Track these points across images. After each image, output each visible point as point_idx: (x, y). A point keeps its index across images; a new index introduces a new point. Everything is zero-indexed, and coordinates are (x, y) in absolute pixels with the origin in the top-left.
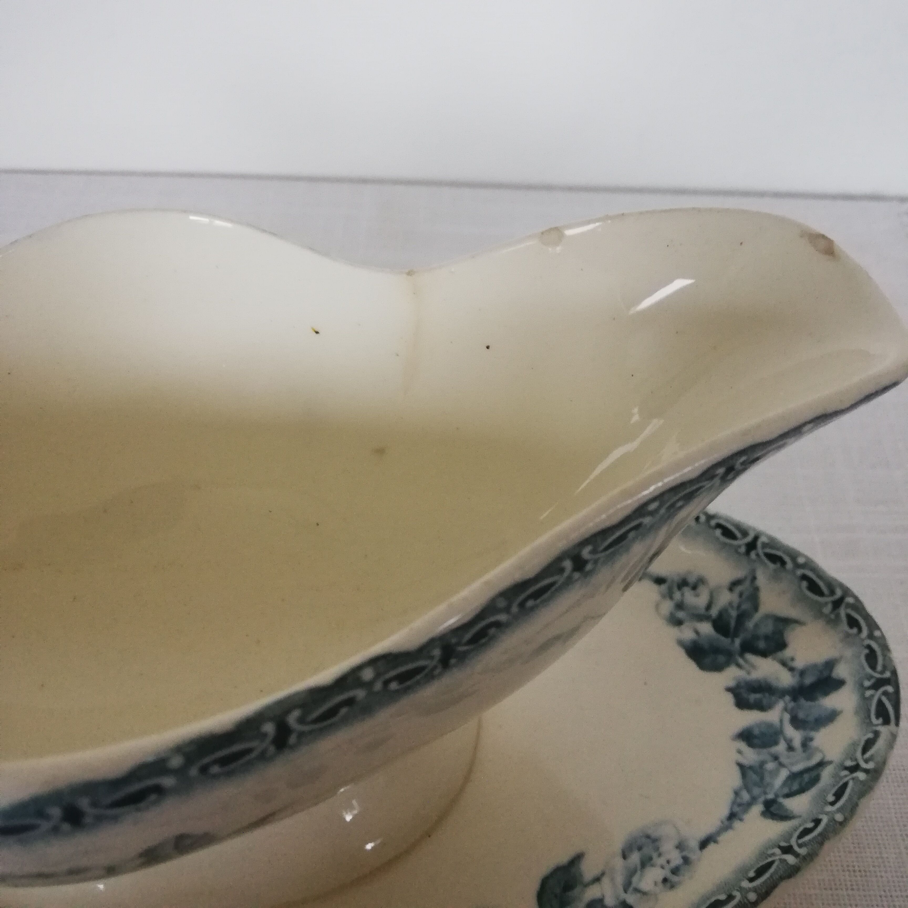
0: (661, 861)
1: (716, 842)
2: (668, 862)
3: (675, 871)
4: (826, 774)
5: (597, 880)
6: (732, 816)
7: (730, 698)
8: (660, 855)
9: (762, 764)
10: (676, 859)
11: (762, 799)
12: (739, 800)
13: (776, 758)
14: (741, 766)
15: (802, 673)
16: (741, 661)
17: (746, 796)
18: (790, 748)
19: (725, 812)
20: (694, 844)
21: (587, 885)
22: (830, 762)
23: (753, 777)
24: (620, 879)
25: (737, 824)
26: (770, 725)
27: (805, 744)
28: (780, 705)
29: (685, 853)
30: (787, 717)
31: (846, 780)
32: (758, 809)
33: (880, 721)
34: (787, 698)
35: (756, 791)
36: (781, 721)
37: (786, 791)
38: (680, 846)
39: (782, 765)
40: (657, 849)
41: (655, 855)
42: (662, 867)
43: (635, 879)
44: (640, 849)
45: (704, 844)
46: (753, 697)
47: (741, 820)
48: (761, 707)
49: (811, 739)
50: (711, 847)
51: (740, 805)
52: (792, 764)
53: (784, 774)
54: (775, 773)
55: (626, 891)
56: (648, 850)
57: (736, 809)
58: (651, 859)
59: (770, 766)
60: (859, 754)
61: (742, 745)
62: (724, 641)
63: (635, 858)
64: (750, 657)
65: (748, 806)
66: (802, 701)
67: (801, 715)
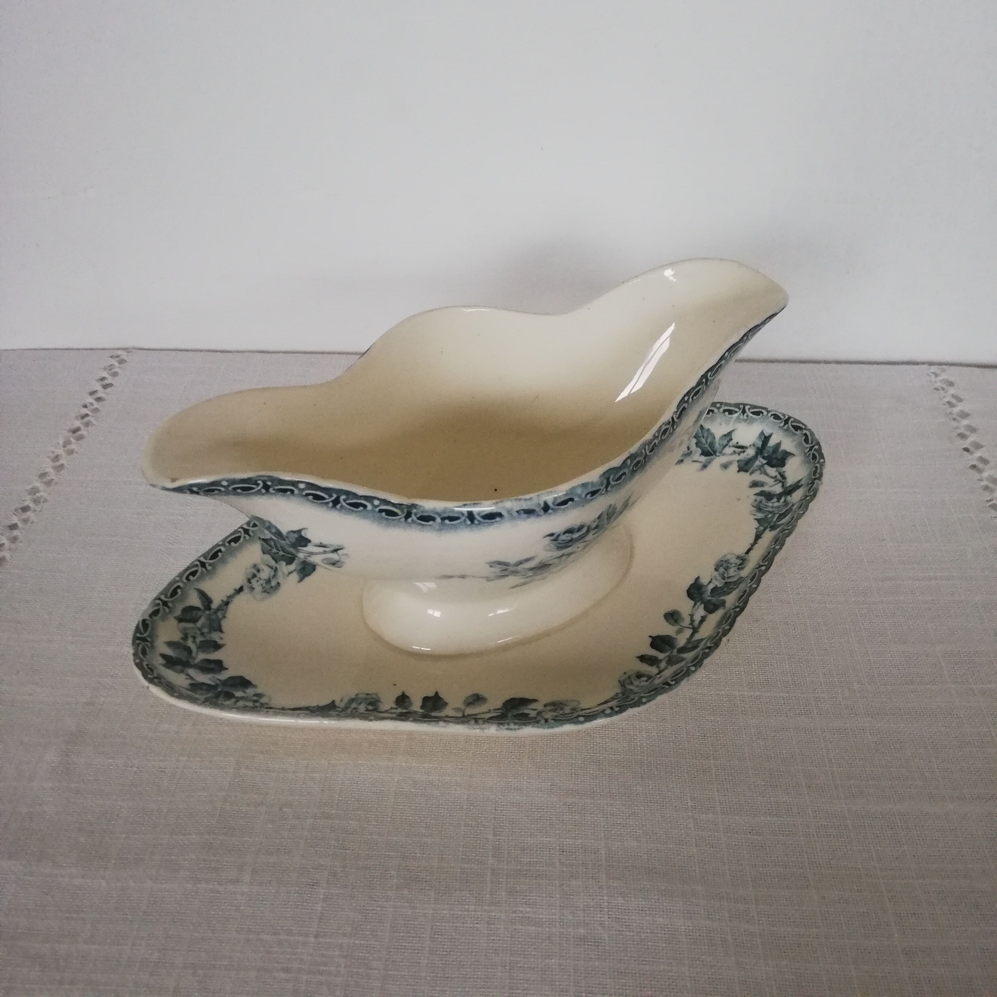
0: (261, 582)
1: (235, 590)
2: (258, 581)
3: (254, 576)
4: (178, 612)
5: (290, 573)
6: (227, 603)
7: (225, 665)
8: (262, 585)
9: (210, 632)
10: (254, 581)
11: (212, 611)
12: (223, 612)
13: (202, 634)
14: (221, 631)
15: (182, 672)
16: (218, 682)
17: (220, 614)
18: (194, 638)
19: (231, 607)
20: (246, 590)
21: (295, 570)
22: (175, 618)
23: (215, 625)
24: (280, 573)
25: (225, 599)
26: (204, 652)
27: (185, 638)
28: (196, 662)
29: (250, 585)
30: (194, 654)
31: (171, 599)
32: (214, 606)
33: (147, 622)
34: (192, 663)
35: (213, 617)
36: (197, 654)
37: (200, 613)
38: (253, 589)
39: (199, 629)
40: (263, 588)
41: (264, 585)
42: (260, 578)
43: (273, 573)
44: (272, 587)
45: (241, 589)
46: (212, 666)
47: (222, 601)
48: (208, 661)
49: (182, 638)
50: (238, 587)
51: (223, 610)
52: (193, 628)
53: (199, 624)
54: (203, 626)
55: (276, 568)
56: (268, 587)
57: (225, 607)
58: (266, 583)
59: (205, 630)
60: (161, 612)
61: (220, 642)
62: (228, 689)
63: (273, 583)
64: (213, 684)
65: (219, 609)
66: (184, 660)
67: (186, 653)
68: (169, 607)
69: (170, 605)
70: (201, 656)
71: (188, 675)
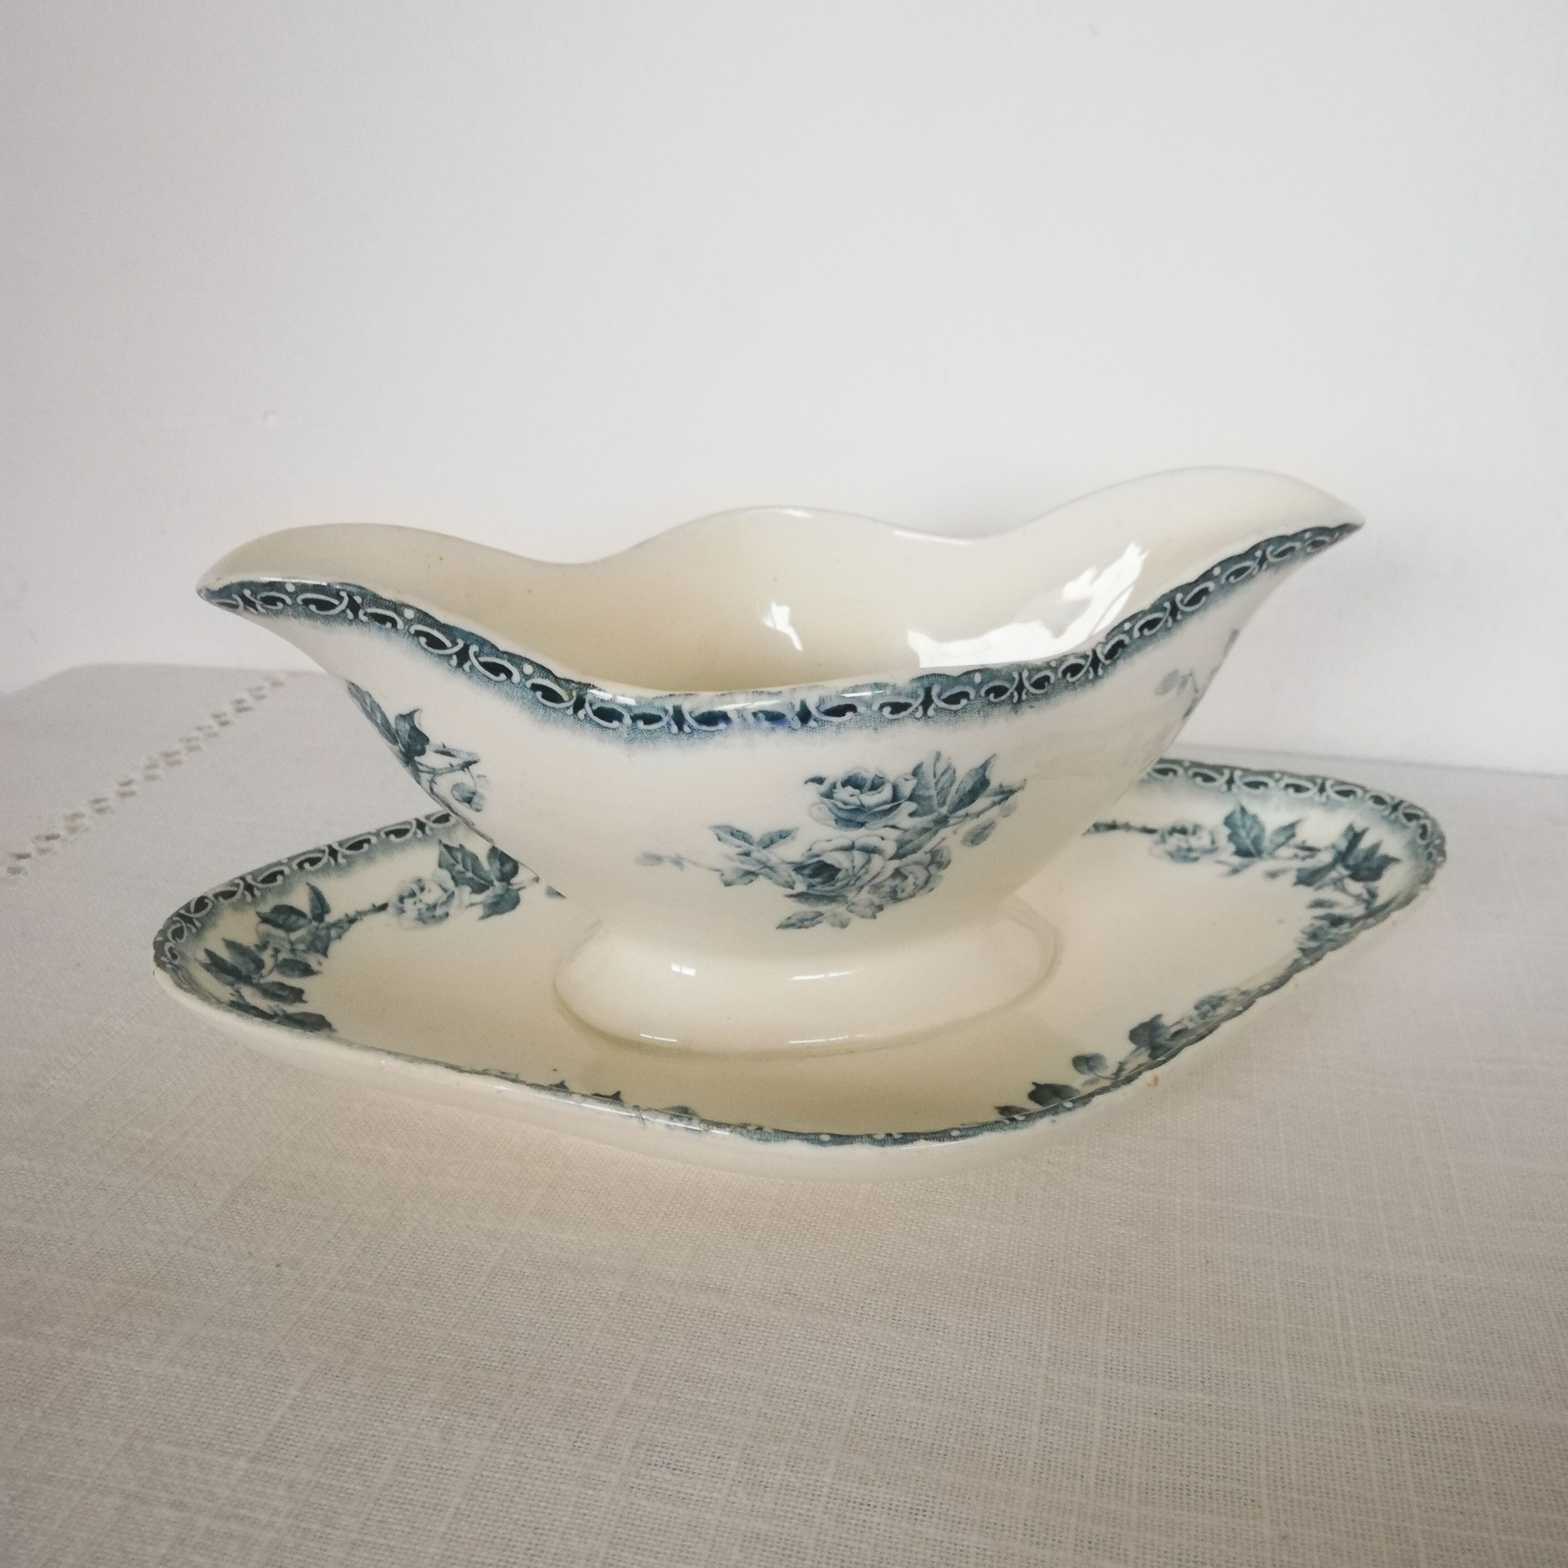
0: (420, 906)
1: (374, 906)
2: (415, 903)
3: (413, 895)
4: (266, 908)
5: (472, 905)
6: (352, 921)
7: (306, 996)
8: (419, 910)
9: (307, 951)
10: (408, 902)
11: (323, 925)
12: (340, 931)
13: (293, 951)
14: (325, 953)
15: (231, 985)
17: (333, 933)
18: (277, 951)
19: (356, 927)
20: (390, 909)
21: (481, 903)
22: (258, 914)
23: (319, 945)
24: (455, 902)
25: (351, 913)
26: (283, 973)
27: (263, 946)
28: (262, 981)
29: (400, 905)
30: (264, 972)
31: (261, 886)
32: (330, 918)
33: (206, 901)
34: (255, 981)
35: (323, 933)
36: (271, 972)
37: (302, 921)
38: (402, 911)
39: (292, 943)
40: (420, 914)
41: (424, 911)
42: (421, 901)
43: (444, 898)
44: (434, 917)
45: (383, 907)
46: (284, 993)
47: (347, 915)
48: (282, 986)
49: (256, 946)
50: (378, 903)
51: (342, 927)
52: (283, 939)
53: (294, 936)
54: (301, 940)
55: (453, 893)
56: (427, 914)
57: (346, 925)
58: (428, 909)
59: (301, 947)
60: (238, 896)
61: (314, 966)
63: (439, 912)
65: (336, 925)
66: (244, 972)
67: (252, 966)
68: (253, 895)
69: (257, 893)
70: (276, 977)
71: (238, 991)
